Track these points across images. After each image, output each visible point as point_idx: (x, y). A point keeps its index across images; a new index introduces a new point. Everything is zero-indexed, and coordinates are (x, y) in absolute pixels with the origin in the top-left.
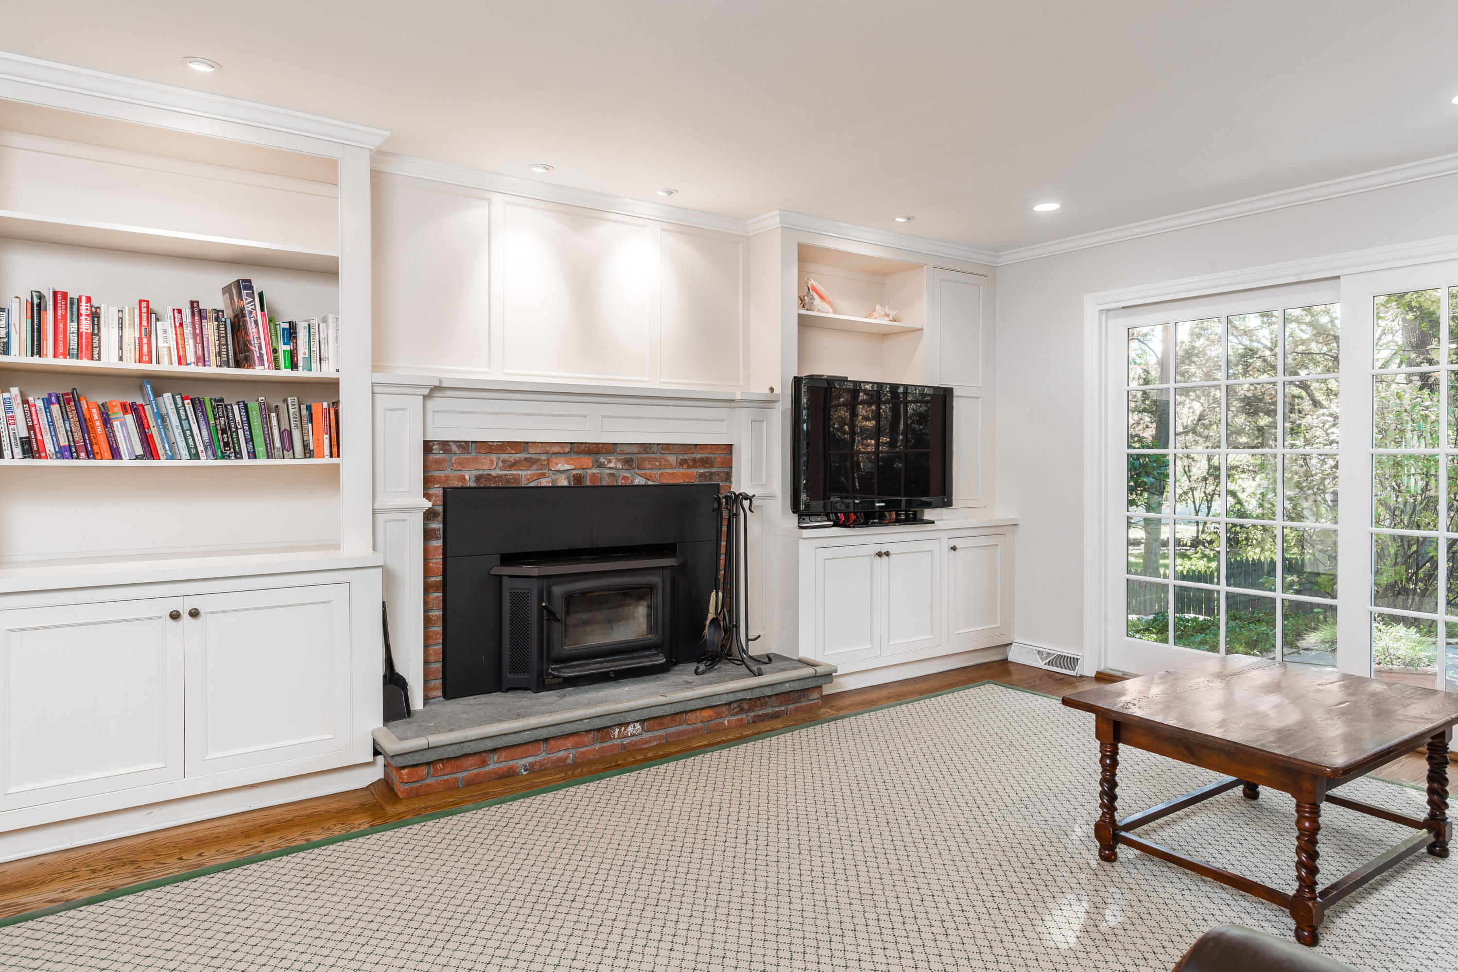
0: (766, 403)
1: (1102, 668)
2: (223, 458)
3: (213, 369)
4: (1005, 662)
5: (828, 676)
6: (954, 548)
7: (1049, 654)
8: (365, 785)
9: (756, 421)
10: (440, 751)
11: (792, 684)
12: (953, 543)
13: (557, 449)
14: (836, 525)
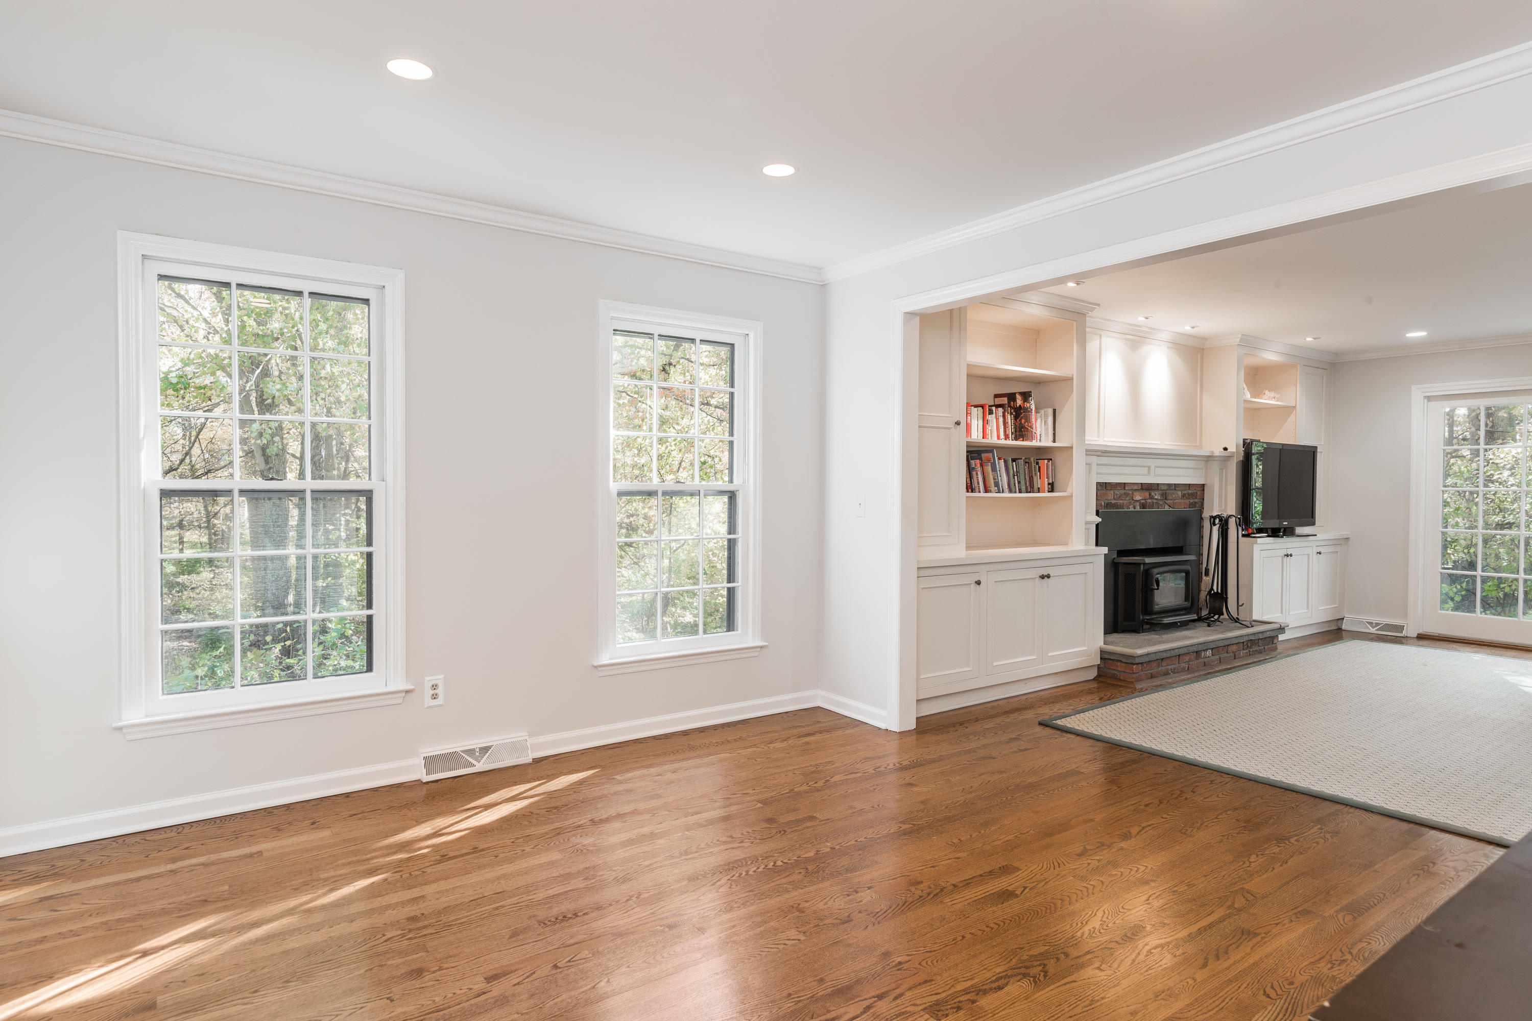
0: (1227, 459)
1: (1420, 631)
2: (1027, 492)
3: (1003, 442)
4: (1340, 629)
5: (1282, 629)
6: (1320, 553)
7: (1377, 624)
8: (1093, 678)
9: (1221, 469)
10: (1169, 652)
11: (1271, 633)
12: (1319, 550)
13: (1136, 487)
14: (1268, 536)
